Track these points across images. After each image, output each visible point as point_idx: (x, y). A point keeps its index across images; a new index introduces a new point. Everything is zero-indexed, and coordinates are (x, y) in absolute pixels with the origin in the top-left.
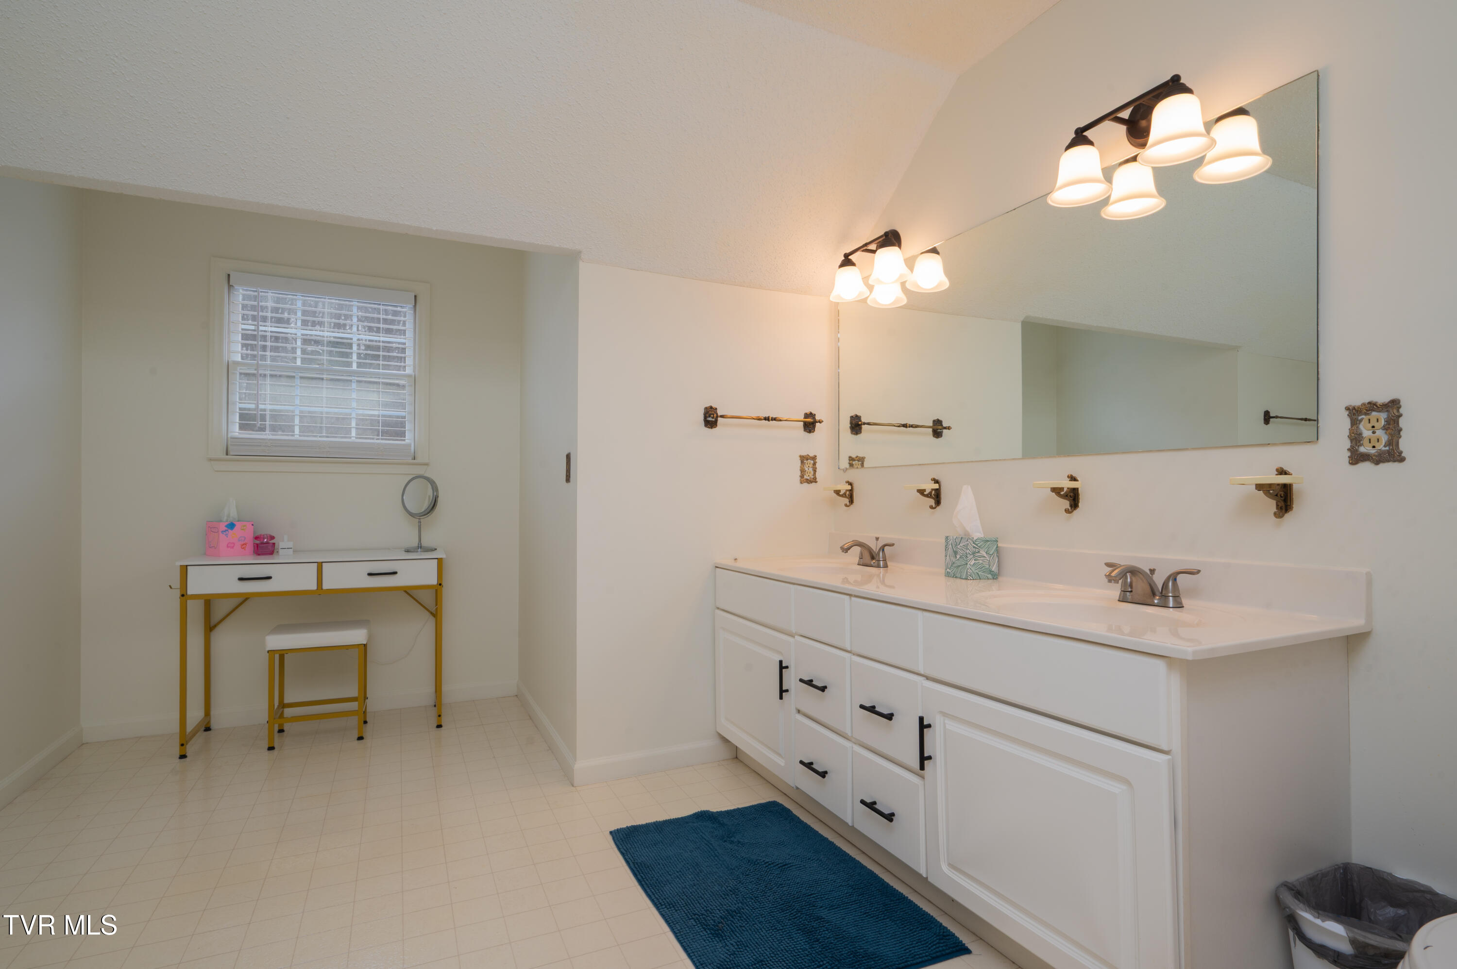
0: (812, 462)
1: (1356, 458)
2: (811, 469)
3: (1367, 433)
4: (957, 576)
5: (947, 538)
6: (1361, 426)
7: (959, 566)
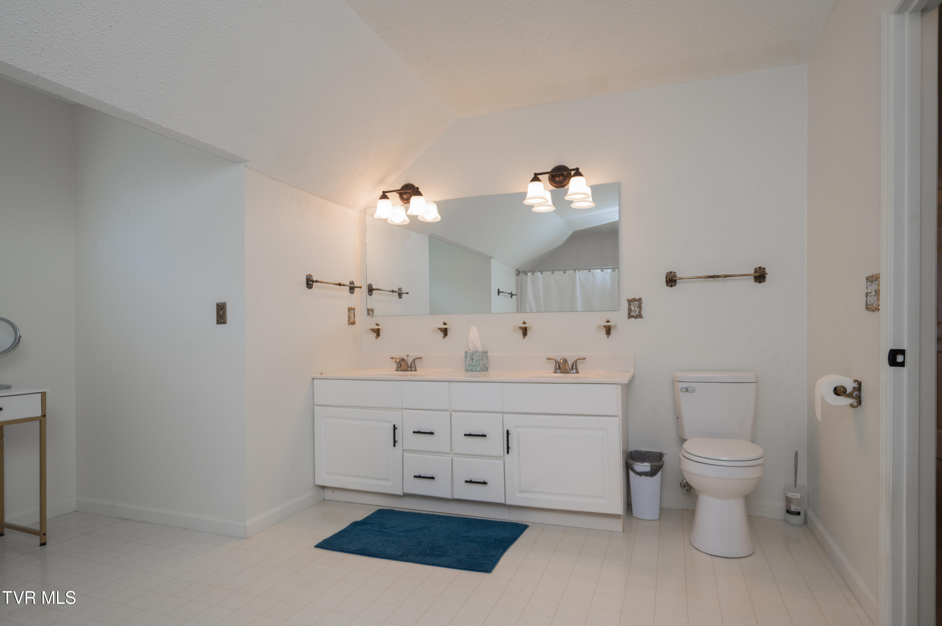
0: (353, 311)
1: (630, 316)
2: (353, 316)
3: (633, 308)
4: (473, 370)
5: (466, 352)
6: (631, 306)
7: (475, 365)
